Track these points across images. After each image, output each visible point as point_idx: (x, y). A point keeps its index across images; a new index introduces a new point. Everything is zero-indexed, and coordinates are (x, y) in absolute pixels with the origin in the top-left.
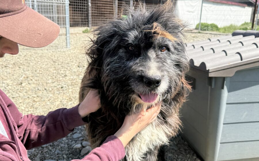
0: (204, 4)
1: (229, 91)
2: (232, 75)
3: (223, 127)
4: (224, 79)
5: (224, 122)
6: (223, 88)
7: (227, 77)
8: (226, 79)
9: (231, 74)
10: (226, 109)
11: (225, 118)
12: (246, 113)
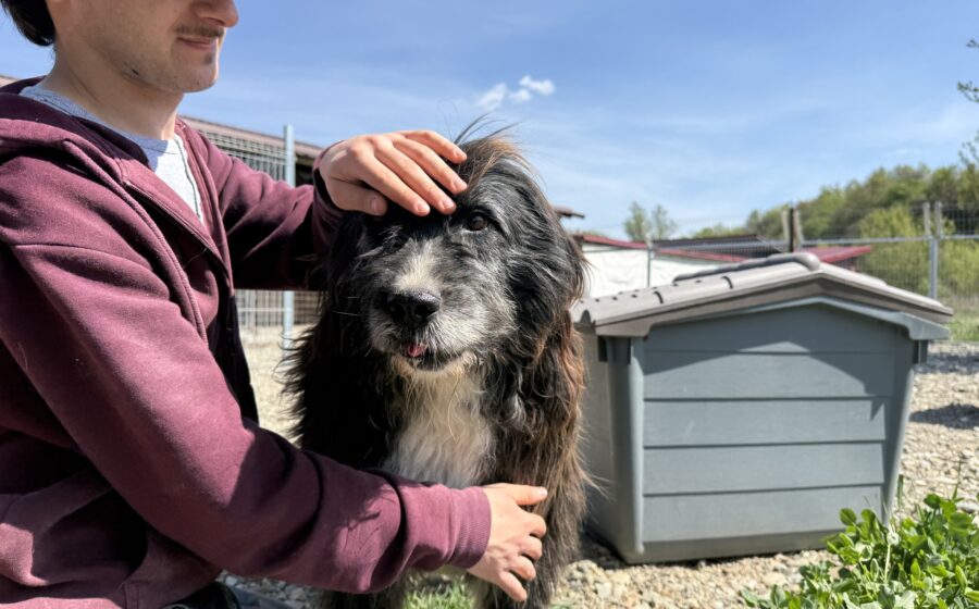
0: (655, 263)
1: (647, 371)
2: (643, 333)
3: (646, 457)
4: (628, 341)
5: (644, 443)
6: (628, 361)
7: (636, 338)
8: (632, 342)
9: (641, 330)
10: (646, 413)
11: (646, 434)
12: (692, 424)
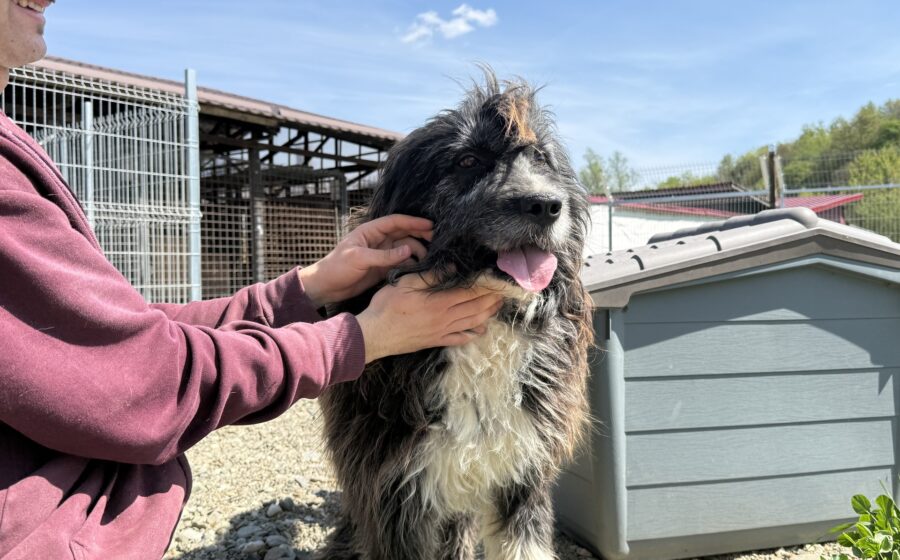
0: (616, 219)
1: (627, 346)
2: (622, 304)
3: (628, 442)
4: (607, 312)
5: (626, 428)
6: (608, 336)
8: (610, 314)
9: (621, 300)
10: (628, 395)
11: (627, 418)
12: (679, 405)
